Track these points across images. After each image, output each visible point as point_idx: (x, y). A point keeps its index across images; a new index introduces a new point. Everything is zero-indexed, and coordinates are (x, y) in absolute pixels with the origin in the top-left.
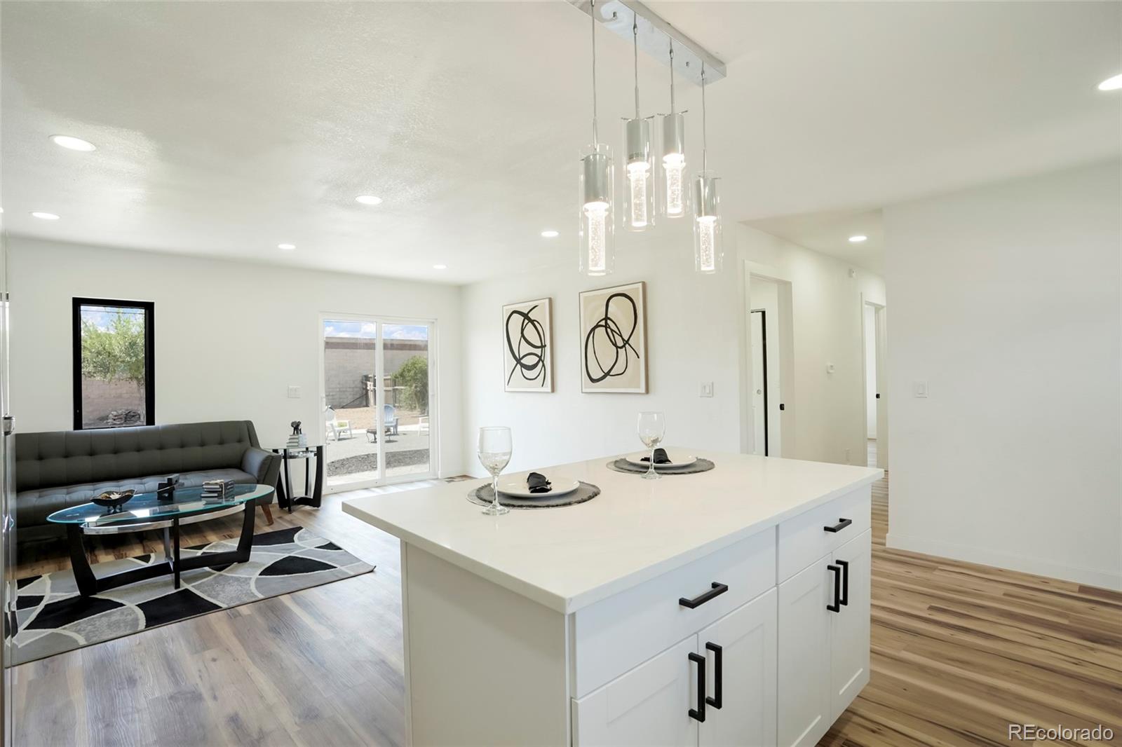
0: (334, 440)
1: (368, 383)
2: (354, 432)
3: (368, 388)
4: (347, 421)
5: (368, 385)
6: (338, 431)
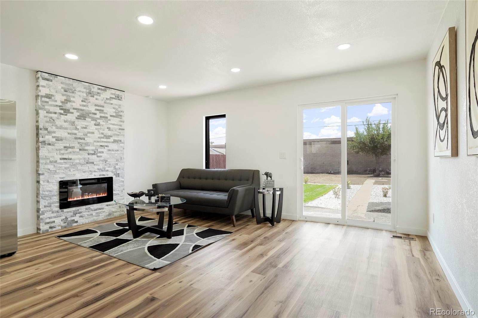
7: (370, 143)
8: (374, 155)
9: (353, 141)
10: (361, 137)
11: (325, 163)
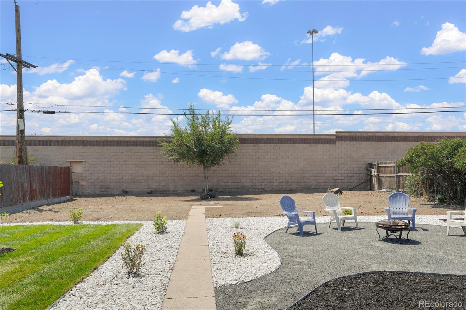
0: (336, 229)
1: (372, 169)
2: (359, 218)
3: (373, 174)
4: (352, 208)
5: (373, 172)
6: (341, 219)
7: (196, 146)
8: (201, 167)
9: (170, 142)
10: (182, 136)
11: (124, 178)
